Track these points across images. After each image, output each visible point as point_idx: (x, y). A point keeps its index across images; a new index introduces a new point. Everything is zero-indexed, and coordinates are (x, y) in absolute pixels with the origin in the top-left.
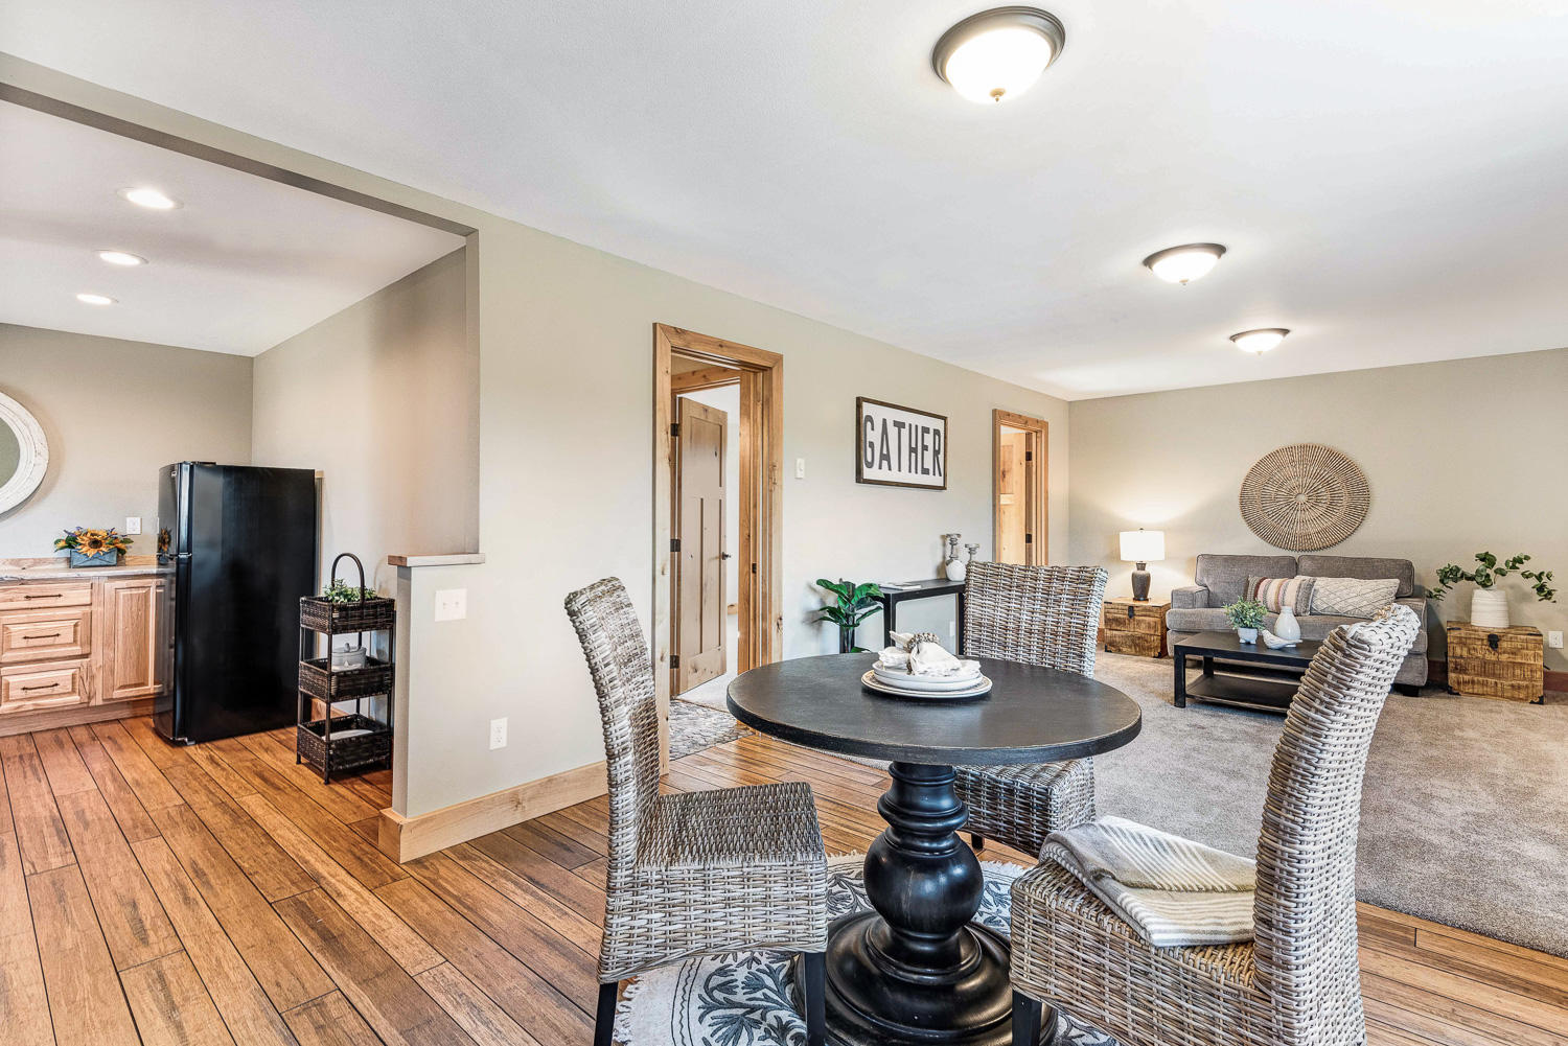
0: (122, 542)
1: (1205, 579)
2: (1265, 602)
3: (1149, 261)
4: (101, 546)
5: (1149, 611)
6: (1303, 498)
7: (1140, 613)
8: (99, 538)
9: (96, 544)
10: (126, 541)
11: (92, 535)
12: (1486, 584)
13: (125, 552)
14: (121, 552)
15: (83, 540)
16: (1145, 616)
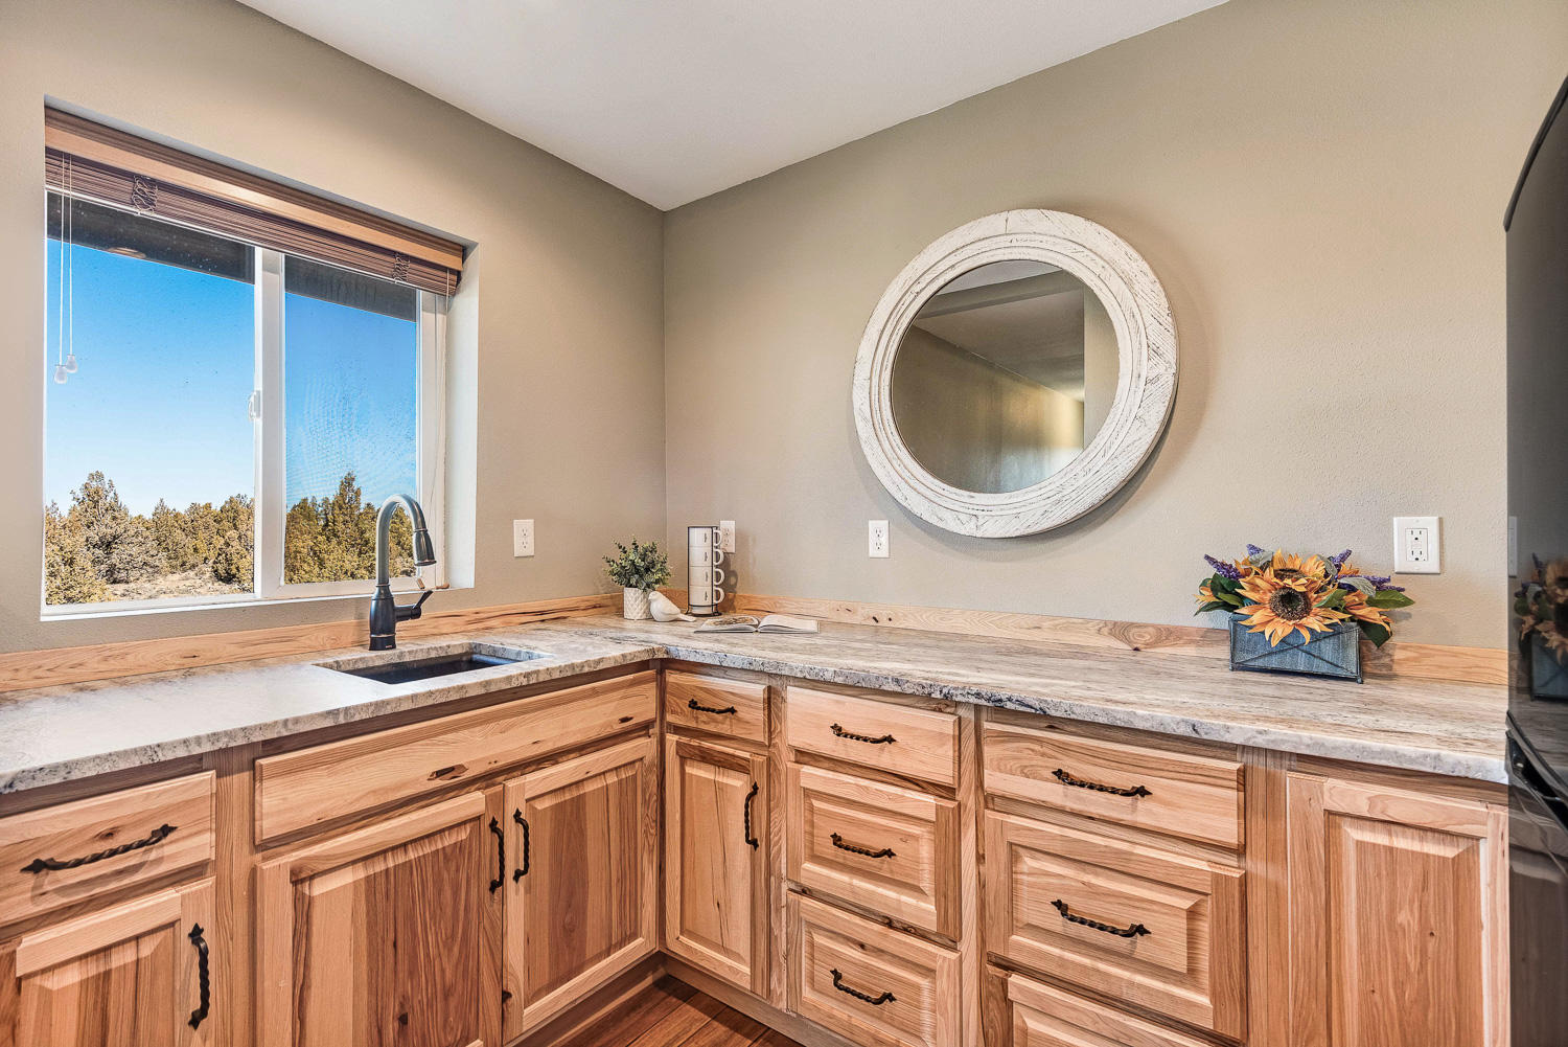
0: (1371, 602)
4: (1307, 611)
8: (1299, 586)
9: (1290, 602)
10: (1387, 593)
11: (1281, 574)
13: (1387, 636)
14: (1375, 636)
15: (1255, 588)
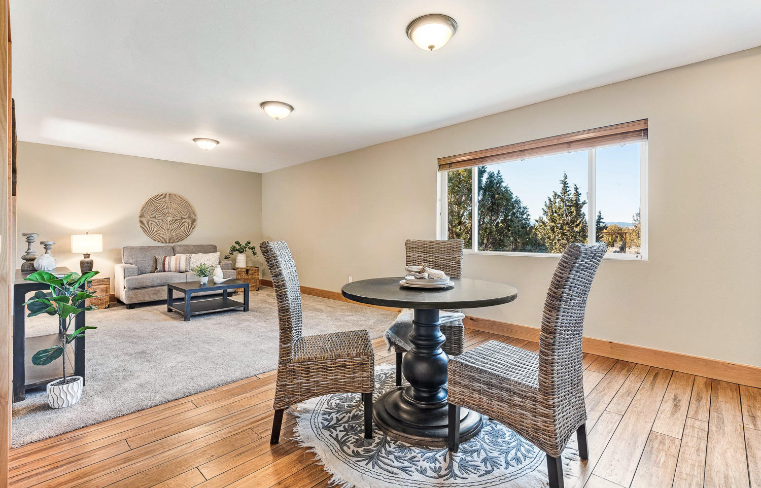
1: (131, 260)
2: (169, 267)
3: (263, 104)
5: (103, 281)
6: (169, 219)
7: (96, 284)
12: (241, 252)
16: (100, 285)
